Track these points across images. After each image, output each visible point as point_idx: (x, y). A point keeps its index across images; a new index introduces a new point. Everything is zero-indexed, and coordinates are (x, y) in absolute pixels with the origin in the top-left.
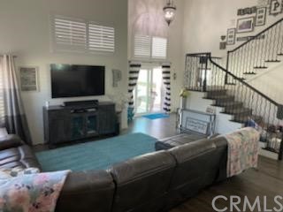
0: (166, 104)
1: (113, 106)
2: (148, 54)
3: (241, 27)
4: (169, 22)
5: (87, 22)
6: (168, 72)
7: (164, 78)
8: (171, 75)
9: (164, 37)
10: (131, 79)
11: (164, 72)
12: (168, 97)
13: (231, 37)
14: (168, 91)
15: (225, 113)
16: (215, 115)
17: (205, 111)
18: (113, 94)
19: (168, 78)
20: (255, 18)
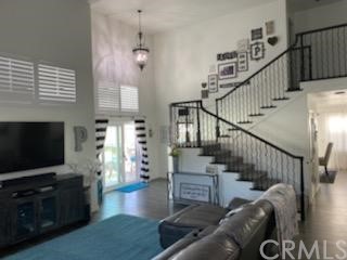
0: (143, 169)
1: (80, 178)
2: (117, 106)
3: (223, 73)
4: (142, 66)
5: (36, 61)
6: (143, 129)
7: (139, 136)
8: (146, 132)
9: (134, 85)
10: (98, 139)
11: (137, 129)
12: (146, 160)
13: (213, 84)
14: (145, 153)
15: (228, 171)
16: (217, 176)
17: (204, 171)
18: (76, 161)
19: (143, 136)
20: (236, 63)
